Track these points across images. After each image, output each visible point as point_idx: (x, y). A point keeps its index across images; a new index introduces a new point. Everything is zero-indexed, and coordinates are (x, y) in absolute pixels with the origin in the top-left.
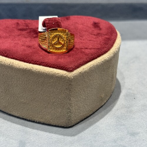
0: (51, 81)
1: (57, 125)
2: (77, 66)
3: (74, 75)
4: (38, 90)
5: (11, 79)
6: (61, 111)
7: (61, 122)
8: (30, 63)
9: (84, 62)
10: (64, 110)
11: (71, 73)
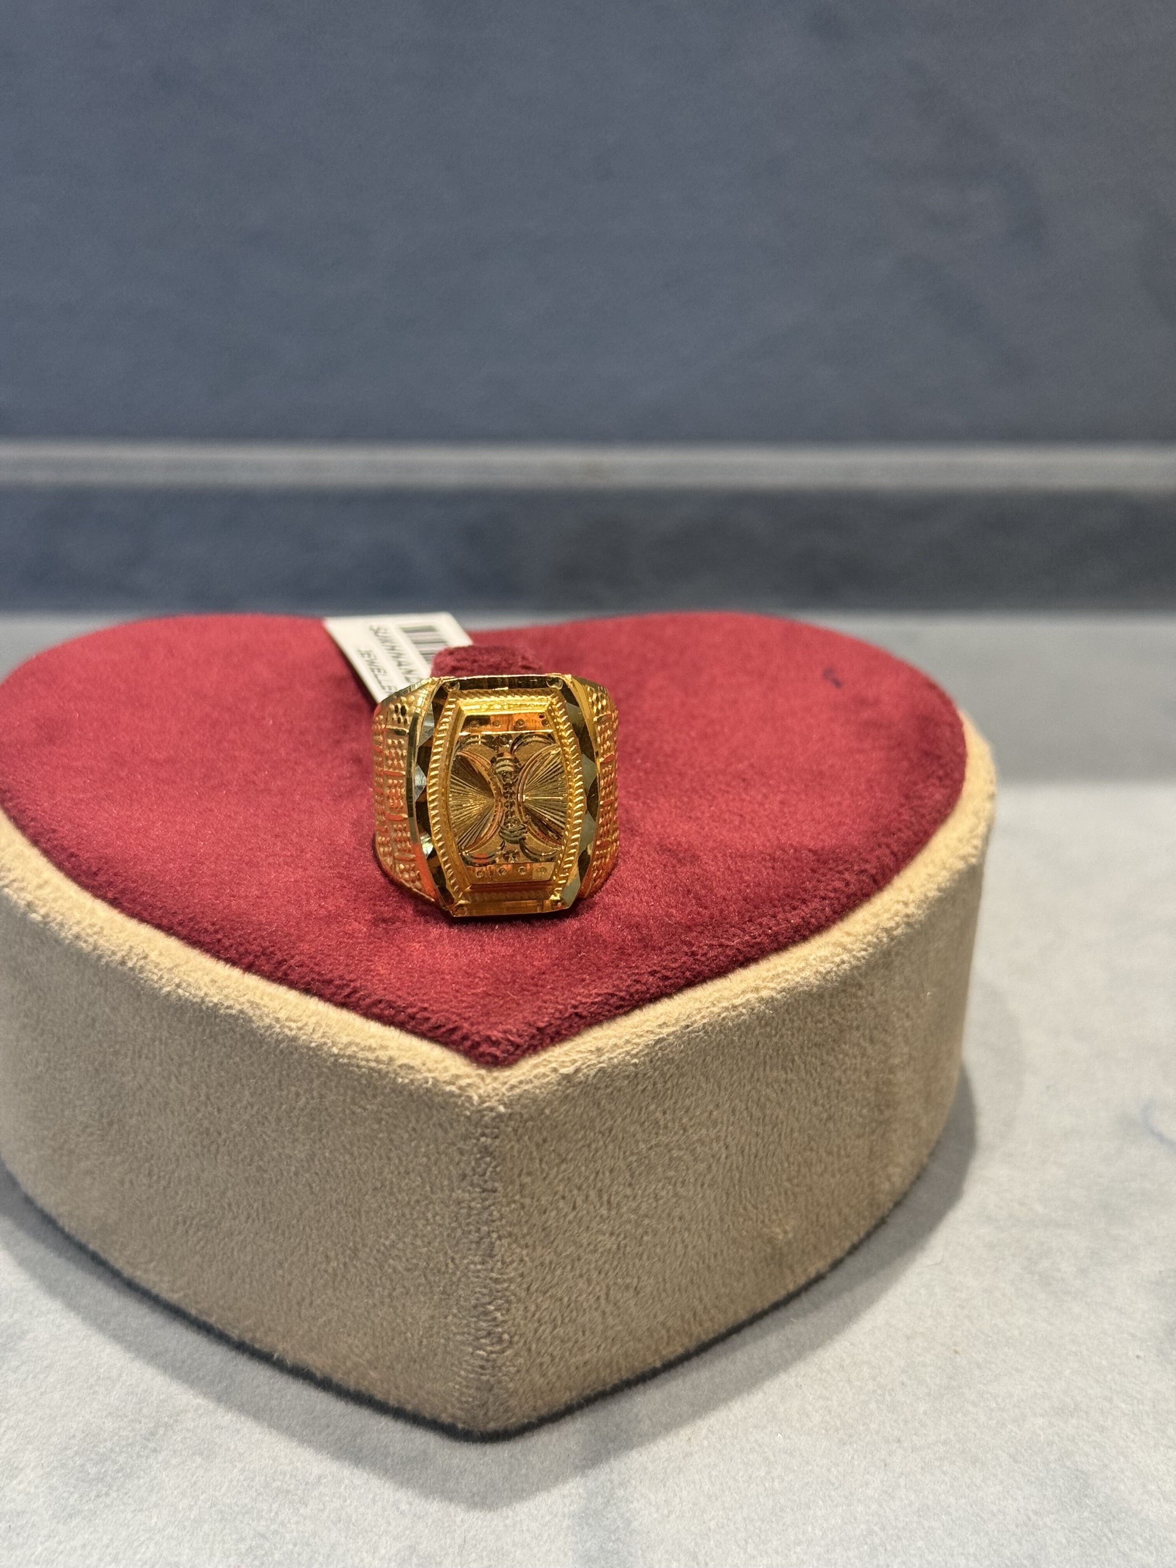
0: (365, 1109)
1: (409, 1407)
2: (551, 1030)
3: (517, 1091)
4: (291, 1157)
5: (132, 1059)
6: (432, 1317)
7: (434, 1395)
8: (249, 968)
9: (615, 999)
10: (450, 1318)
11: (495, 1074)
